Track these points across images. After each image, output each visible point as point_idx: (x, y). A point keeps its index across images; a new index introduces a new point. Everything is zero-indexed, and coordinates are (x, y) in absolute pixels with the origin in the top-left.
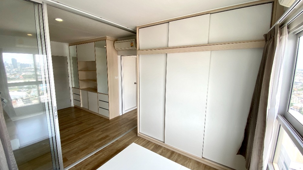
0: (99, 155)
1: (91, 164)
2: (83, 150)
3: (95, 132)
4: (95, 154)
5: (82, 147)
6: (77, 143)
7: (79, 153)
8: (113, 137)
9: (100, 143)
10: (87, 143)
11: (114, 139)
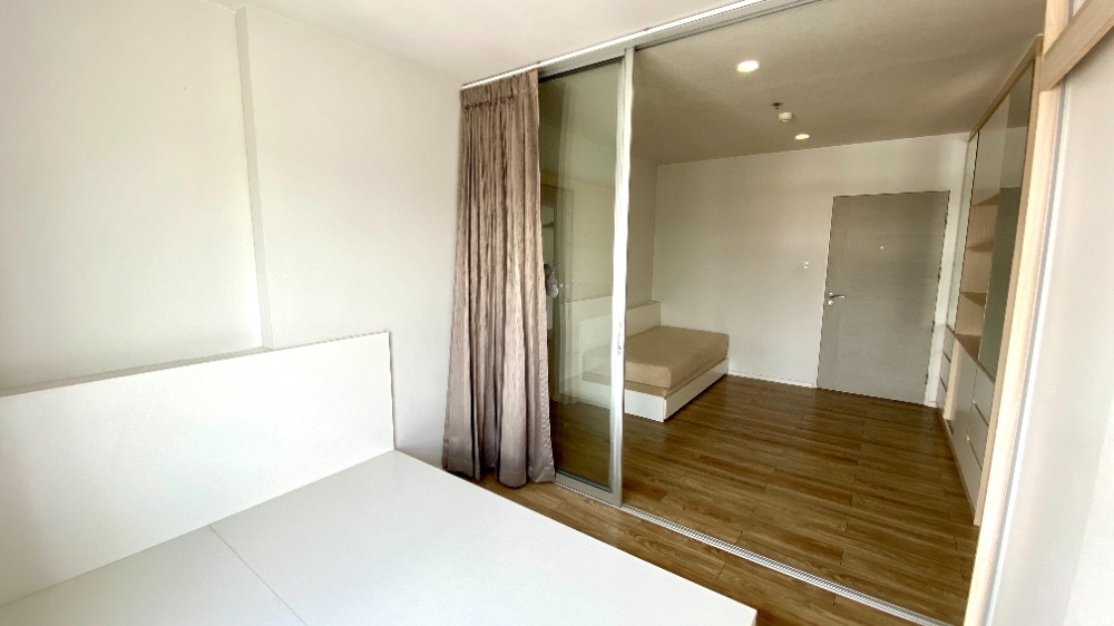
0: (712, 559)
1: (664, 551)
2: (711, 514)
3: (829, 509)
4: (709, 549)
5: (726, 507)
6: (738, 490)
7: (697, 509)
8: (842, 576)
9: (776, 542)
10: (753, 511)
11: (834, 580)
